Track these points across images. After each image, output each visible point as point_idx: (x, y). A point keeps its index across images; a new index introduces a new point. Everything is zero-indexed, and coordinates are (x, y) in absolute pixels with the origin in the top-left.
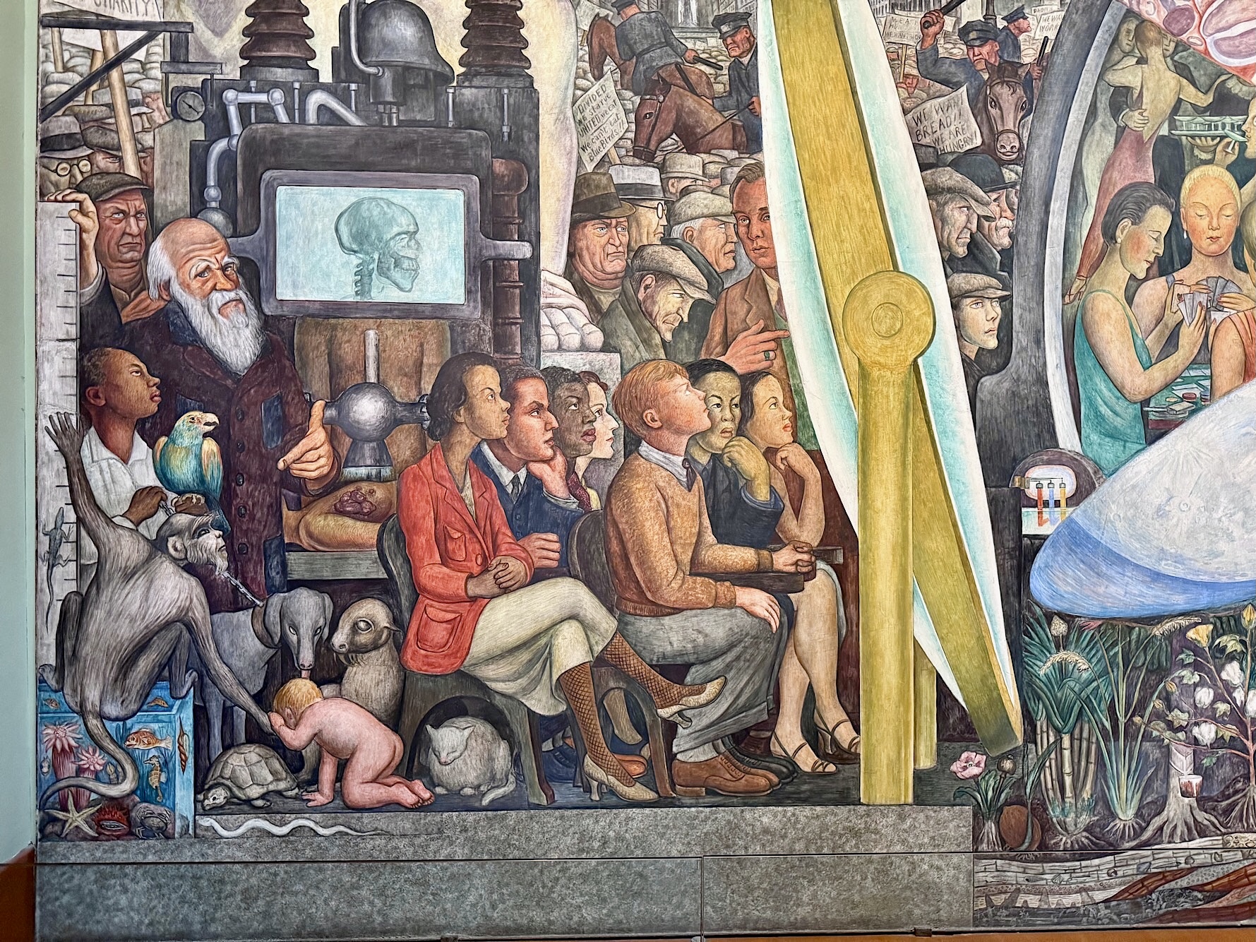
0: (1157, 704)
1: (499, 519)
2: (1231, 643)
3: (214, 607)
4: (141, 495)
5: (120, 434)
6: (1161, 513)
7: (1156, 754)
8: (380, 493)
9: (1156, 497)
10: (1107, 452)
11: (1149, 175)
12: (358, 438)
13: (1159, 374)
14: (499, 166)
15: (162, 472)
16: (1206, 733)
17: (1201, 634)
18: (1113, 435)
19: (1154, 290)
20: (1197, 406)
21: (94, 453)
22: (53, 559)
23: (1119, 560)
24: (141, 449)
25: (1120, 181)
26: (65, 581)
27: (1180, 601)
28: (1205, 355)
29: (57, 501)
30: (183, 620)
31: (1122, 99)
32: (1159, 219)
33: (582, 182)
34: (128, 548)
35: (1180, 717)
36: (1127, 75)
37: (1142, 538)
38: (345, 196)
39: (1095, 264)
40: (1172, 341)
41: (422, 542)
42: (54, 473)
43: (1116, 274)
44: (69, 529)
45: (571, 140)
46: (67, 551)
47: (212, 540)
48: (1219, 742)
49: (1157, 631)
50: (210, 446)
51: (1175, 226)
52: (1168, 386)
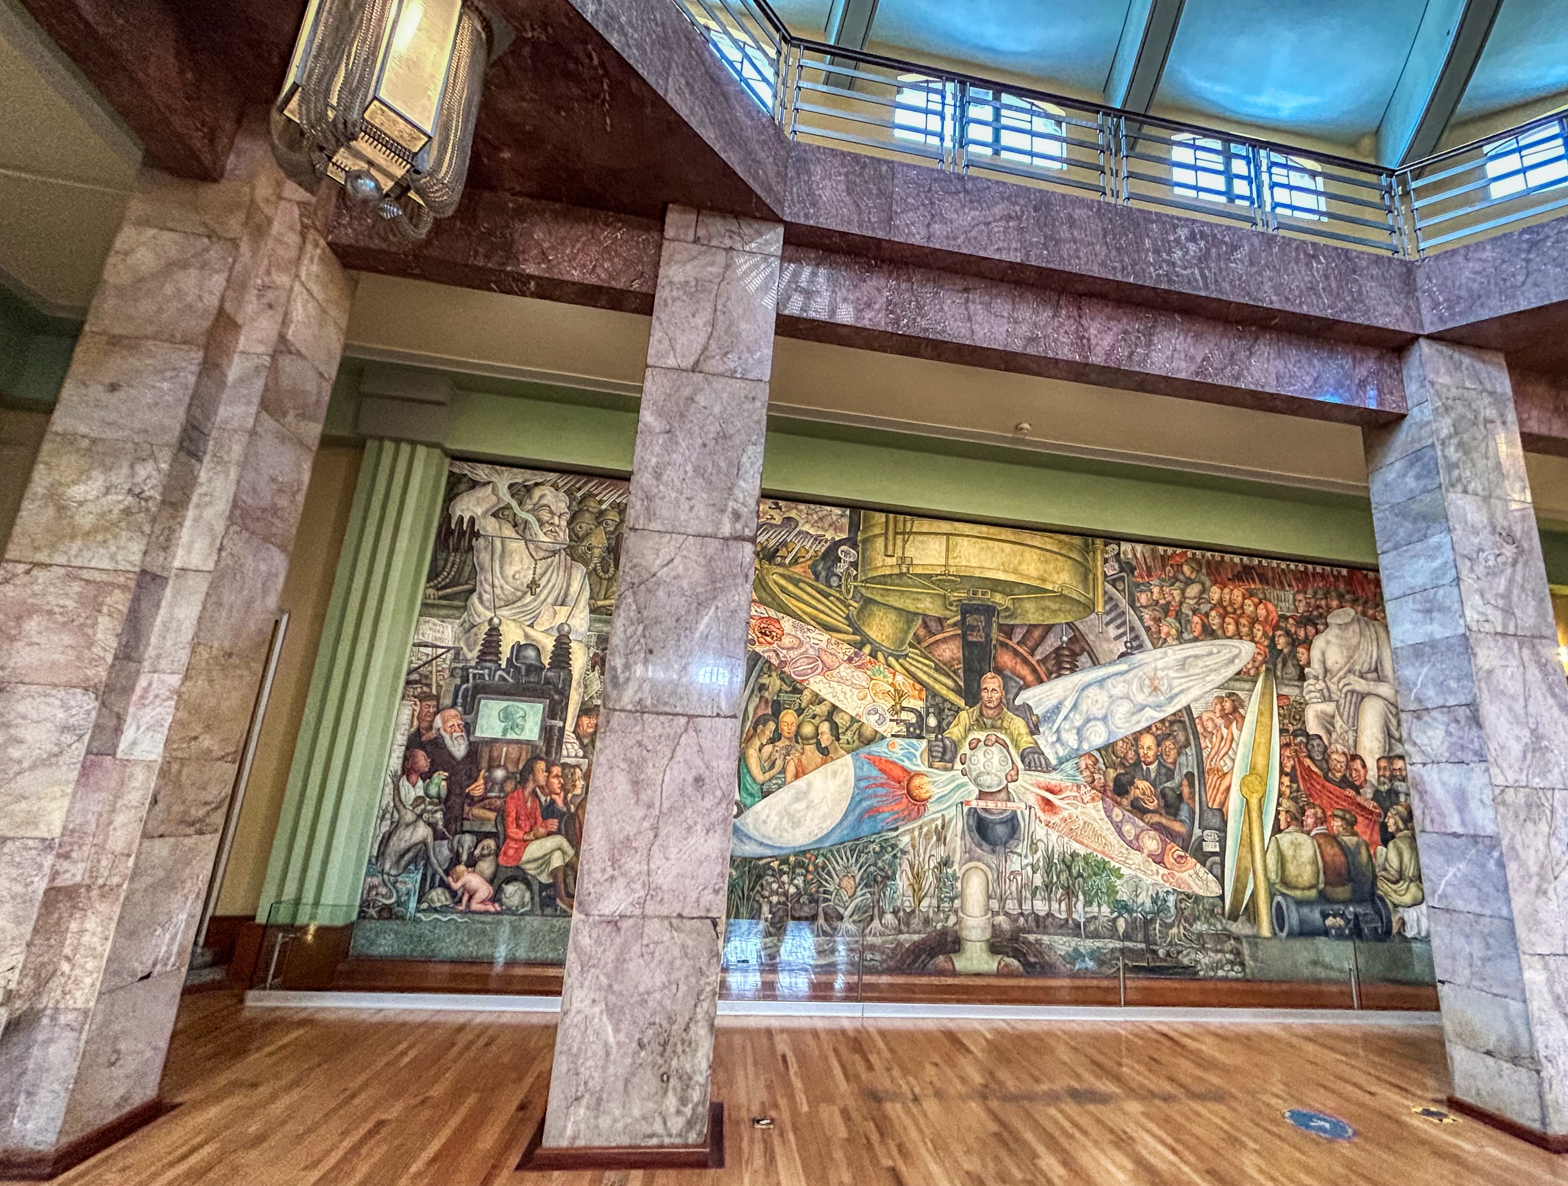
0: (758, 888)
1: (538, 813)
2: (785, 868)
3: (435, 839)
4: (417, 798)
5: (414, 777)
6: (764, 822)
7: (756, 906)
8: (499, 802)
9: (764, 817)
10: (749, 801)
11: (769, 711)
12: (494, 783)
13: (767, 776)
14: (556, 697)
15: (426, 790)
16: (775, 899)
17: (775, 864)
18: (751, 795)
19: (768, 749)
20: (780, 787)
21: (404, 782)
22: (383, 818)
23: (750, 838)
24: (420, 783)
25: (760, 713)
26: (385, 827)
27: (769, 852)
28: (783, 771)
29: (388, 799)
30: (424, 843)
31: (763, 687)
32: (772, 726)
33: (583, 703)
34: (409, 817)
35: (767, 893)
36: (765, 680)
37: (758, 830)
38: (504, 704)
39: (749, 739)
40: (772, 766)
41: (511, 819)
42: (389, 790)
43: (757, 743)
44: (390, 809)
45: (582, 690)
46: (388, 816)
47: (439, 815)
48: (779, 903)
49: (761, 863)
50: (444, 783)
51: (777, 729)
52: (770, 780)
